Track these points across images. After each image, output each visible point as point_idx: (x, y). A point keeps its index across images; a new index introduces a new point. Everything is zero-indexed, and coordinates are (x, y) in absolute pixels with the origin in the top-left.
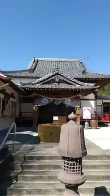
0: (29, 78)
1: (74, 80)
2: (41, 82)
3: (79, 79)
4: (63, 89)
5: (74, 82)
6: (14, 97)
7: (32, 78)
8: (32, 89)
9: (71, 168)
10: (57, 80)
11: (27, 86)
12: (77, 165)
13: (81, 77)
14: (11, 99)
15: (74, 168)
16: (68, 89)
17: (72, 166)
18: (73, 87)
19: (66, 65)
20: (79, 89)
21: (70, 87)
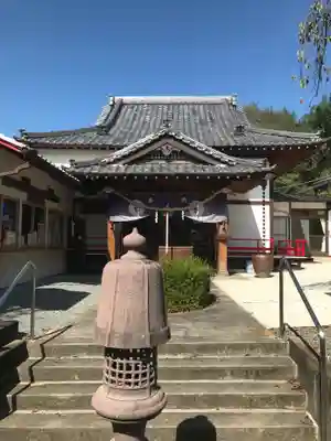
0: (96, 148)
1: (212, 152)
2: (124, 157)
3: (227, 150)
4: (182, 176)
5: (211, 156)
6: (55, 200)
7: (103, 148)
8: (102, 176)
9: (120, 375)
10: (167, 153)
11: (87, 170)
12: (137, 368)
13: (233, 144)
14: (49, 205)
15: (129, 376)
16: (193, 176)
17: (124, 372)
18: (208, 170)
19: (194, 112)
20: (223, 176)
21: (199, 170)
